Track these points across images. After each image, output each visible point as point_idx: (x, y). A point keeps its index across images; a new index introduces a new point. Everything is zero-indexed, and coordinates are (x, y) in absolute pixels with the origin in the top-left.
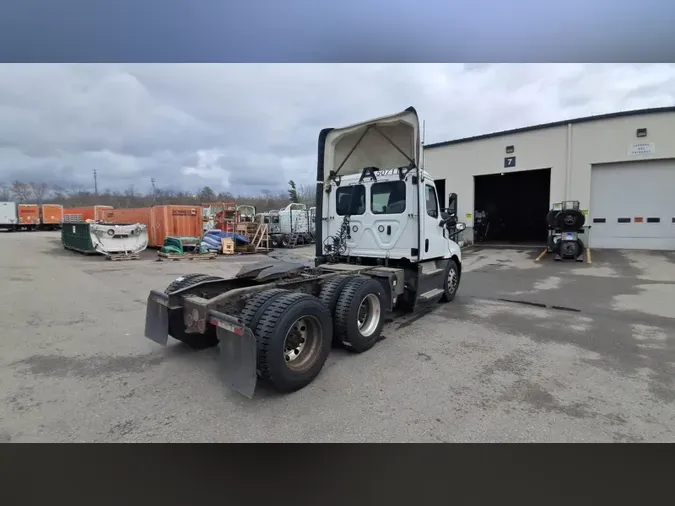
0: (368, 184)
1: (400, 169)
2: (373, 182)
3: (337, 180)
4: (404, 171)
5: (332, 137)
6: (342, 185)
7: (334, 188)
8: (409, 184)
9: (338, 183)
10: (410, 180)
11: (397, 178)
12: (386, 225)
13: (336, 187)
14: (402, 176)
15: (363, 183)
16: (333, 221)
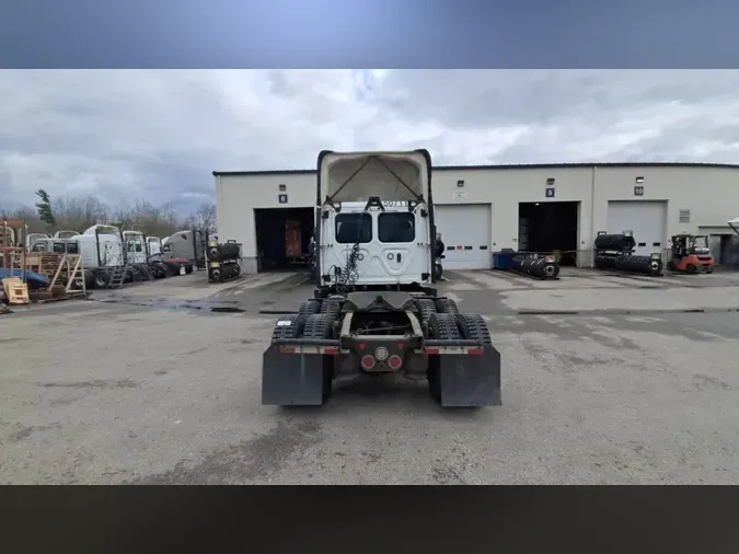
0: (375, 213)
2: (381, 212)
3: (337, 206)
4: (413, 204)
5: (330, 160)
6: (342, 211)
7: (333, 215)
8: (418, 216)
9: (338, 210)
10: (419, 212)
11: (406, 210)
12: (396, 252)
13: (335, 214)
14: (411, 208)
15: (369, 211)
16: (330, 249)
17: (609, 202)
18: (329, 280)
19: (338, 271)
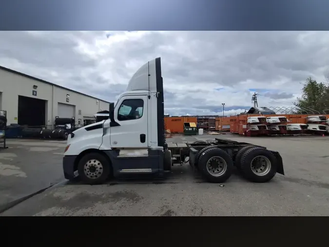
17: (59, 103)
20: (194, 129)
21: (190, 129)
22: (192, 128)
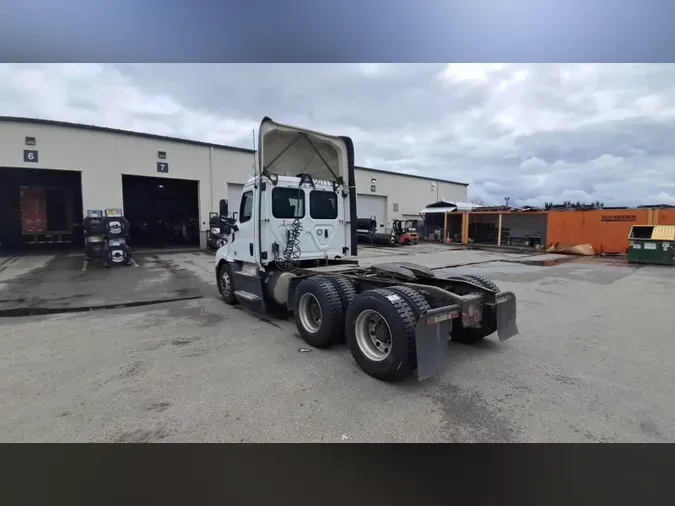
0: (307, 190)
1: (334, 183)
2: (312, 189)
3: (274, 178)
4: (336, 185)
6: (279, 185)
7: (270, 188)
8: (340, 196)
9: (275, 183)
10: (340, 192)
11: (331, 190)
12: (323, 228)
13: (272, 187)
14: (335, 189)
15: (302, 187)
16: (267, 224)
18: (266, 258)
19: (276, 247)
20: (666, 247)
21: (648, 246)
22: (659, 242)
